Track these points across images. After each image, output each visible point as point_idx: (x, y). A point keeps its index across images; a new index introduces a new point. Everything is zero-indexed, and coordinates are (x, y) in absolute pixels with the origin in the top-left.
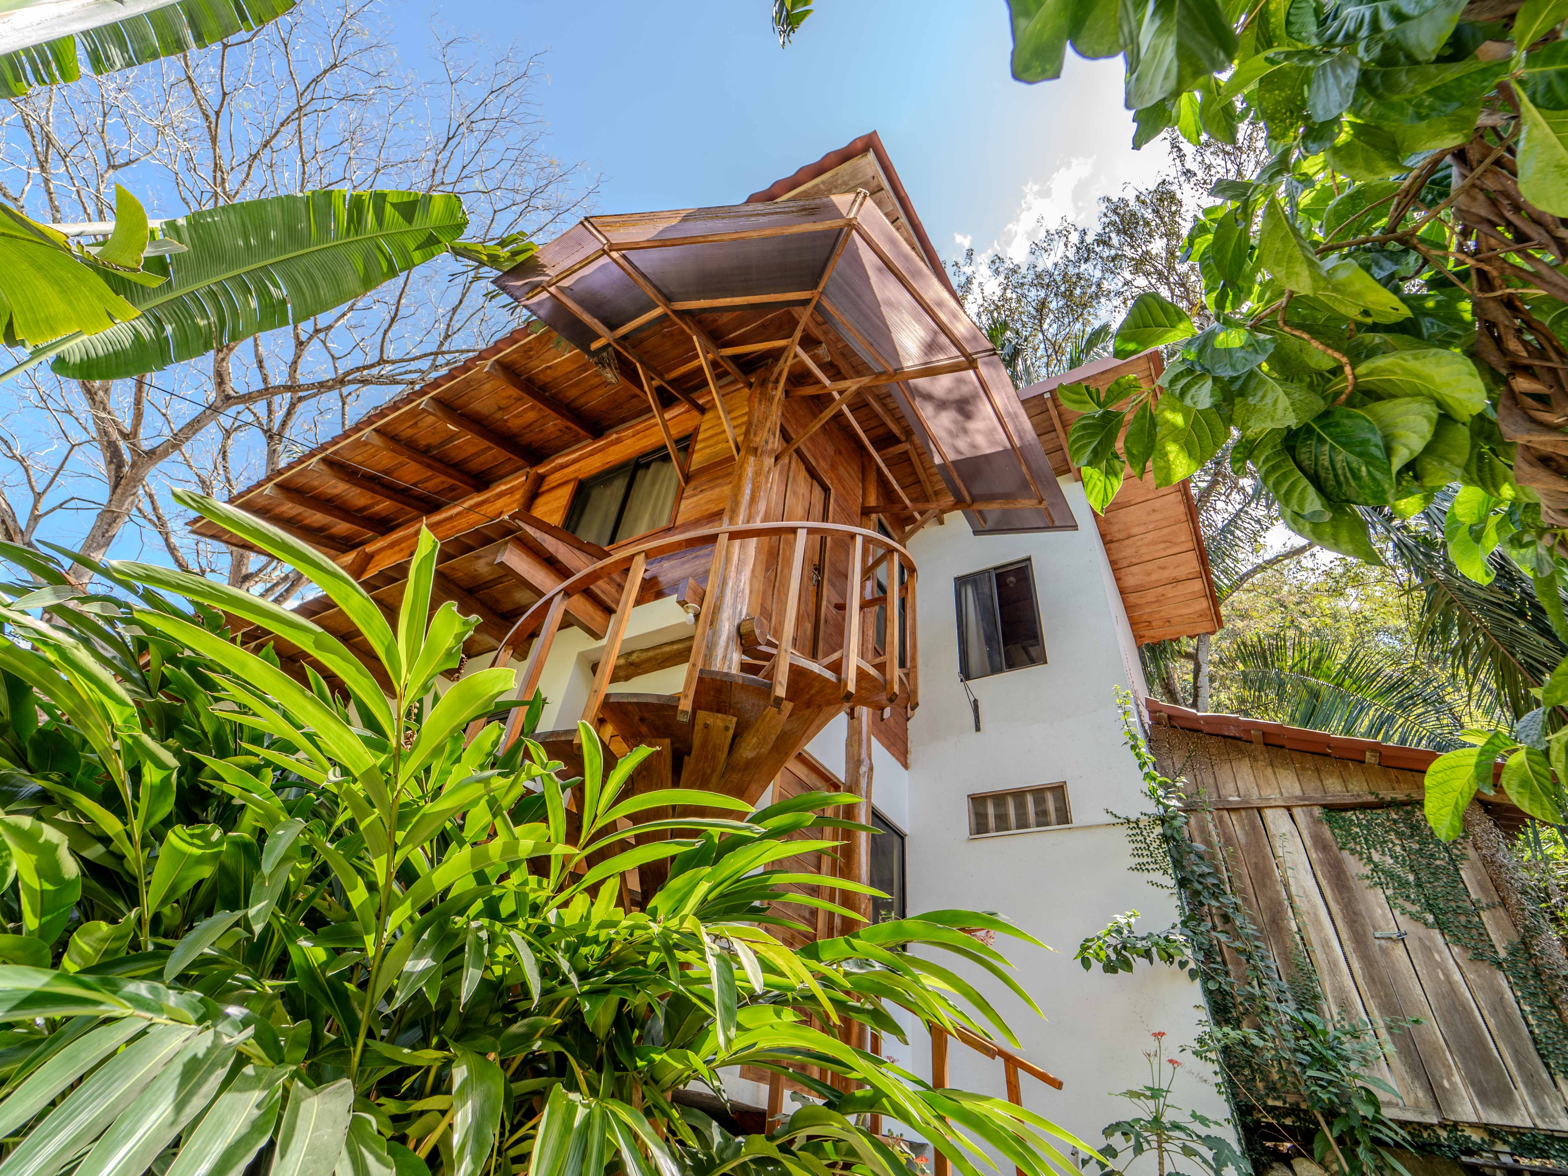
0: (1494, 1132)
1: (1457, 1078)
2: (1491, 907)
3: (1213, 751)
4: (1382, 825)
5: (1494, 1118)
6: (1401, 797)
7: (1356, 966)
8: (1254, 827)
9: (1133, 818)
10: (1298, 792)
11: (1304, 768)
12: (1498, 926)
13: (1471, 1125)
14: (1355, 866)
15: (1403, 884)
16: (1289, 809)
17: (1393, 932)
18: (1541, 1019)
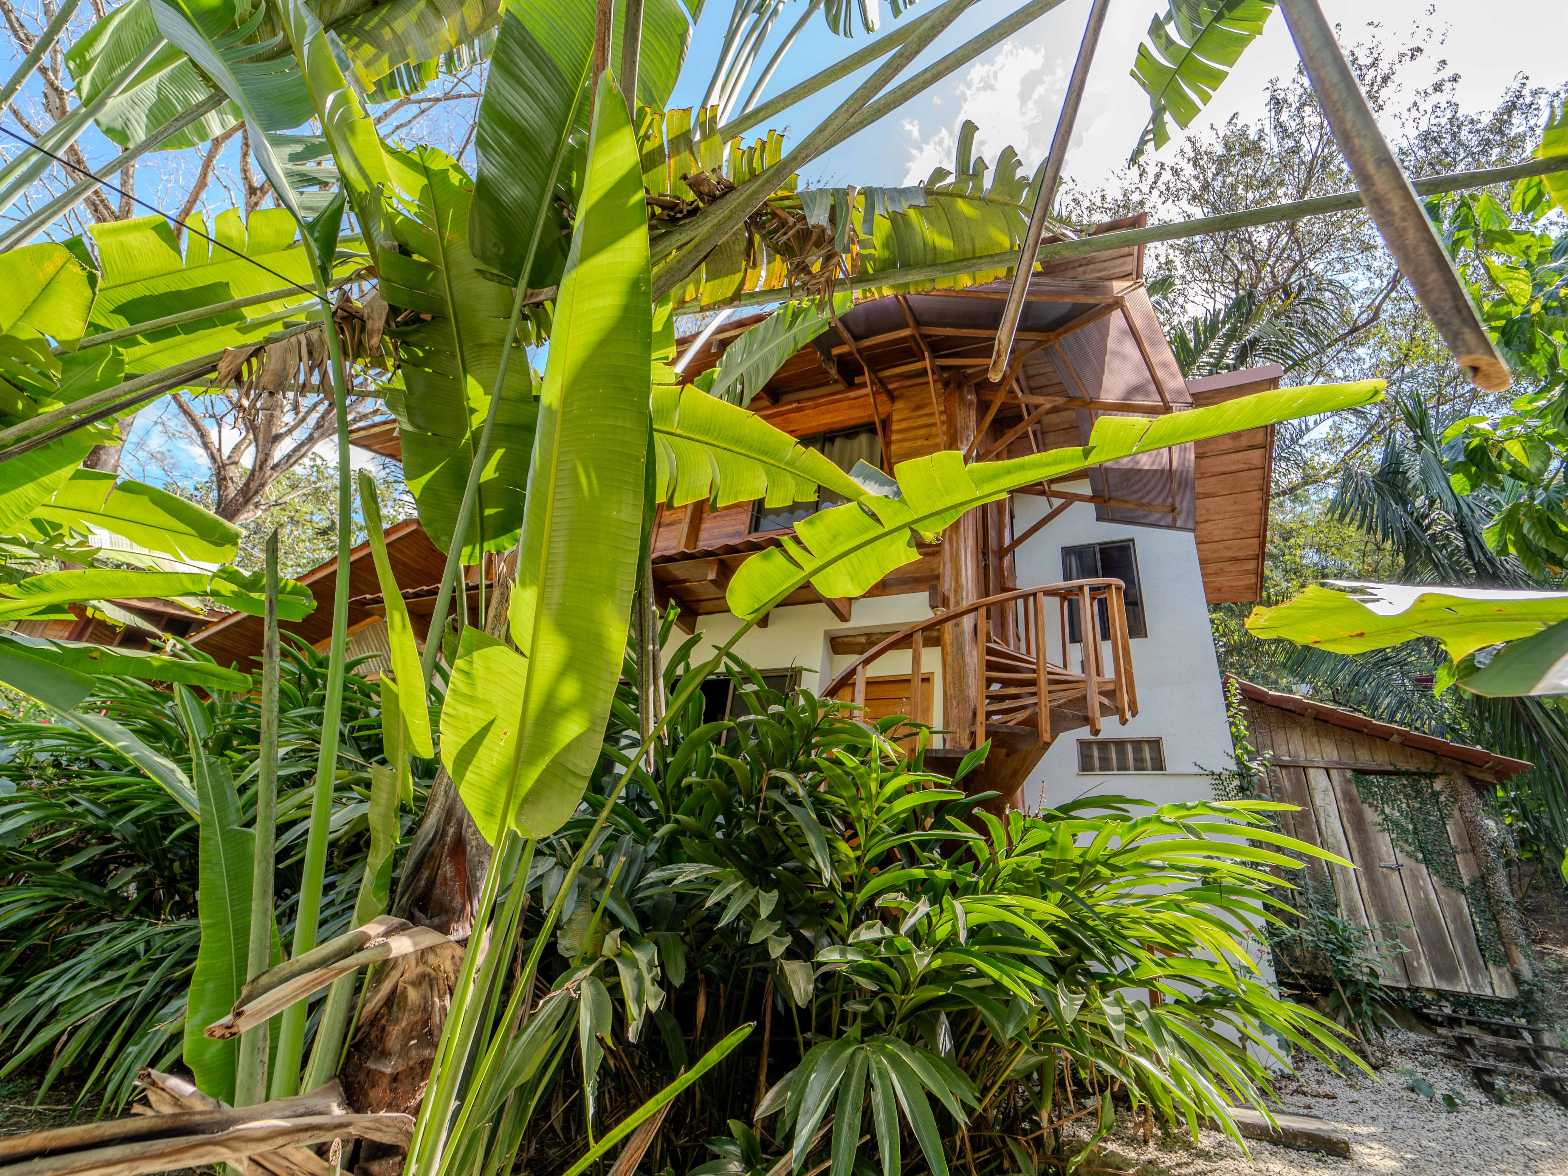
0: (1440, 994)
1: (1423, 961)
2: (1464, 852)
3: (1272, 719)
4: (1394, 787)
5: (1444, 986)
6: (1412, 769)
7: (1364, 884)
8: (1299, 781)
9: (1217, 771)
10: (1335, 757)
11: (1342, 741)
12: (1466, 865)
13: (1428, 990)
14: (1371, 816)
15: (1405, 831)
16: (1327, 770)
17: (1392, 862)
18: (1485, 927)
